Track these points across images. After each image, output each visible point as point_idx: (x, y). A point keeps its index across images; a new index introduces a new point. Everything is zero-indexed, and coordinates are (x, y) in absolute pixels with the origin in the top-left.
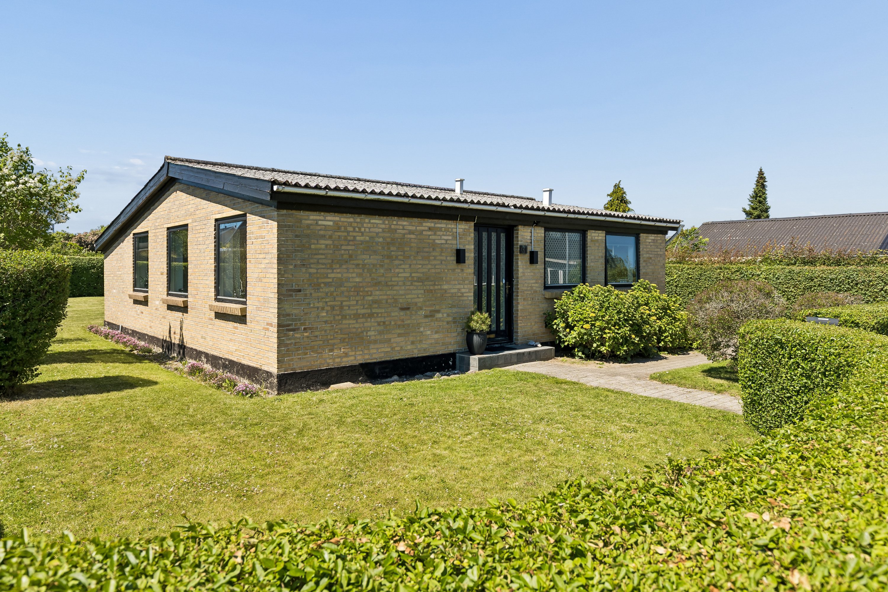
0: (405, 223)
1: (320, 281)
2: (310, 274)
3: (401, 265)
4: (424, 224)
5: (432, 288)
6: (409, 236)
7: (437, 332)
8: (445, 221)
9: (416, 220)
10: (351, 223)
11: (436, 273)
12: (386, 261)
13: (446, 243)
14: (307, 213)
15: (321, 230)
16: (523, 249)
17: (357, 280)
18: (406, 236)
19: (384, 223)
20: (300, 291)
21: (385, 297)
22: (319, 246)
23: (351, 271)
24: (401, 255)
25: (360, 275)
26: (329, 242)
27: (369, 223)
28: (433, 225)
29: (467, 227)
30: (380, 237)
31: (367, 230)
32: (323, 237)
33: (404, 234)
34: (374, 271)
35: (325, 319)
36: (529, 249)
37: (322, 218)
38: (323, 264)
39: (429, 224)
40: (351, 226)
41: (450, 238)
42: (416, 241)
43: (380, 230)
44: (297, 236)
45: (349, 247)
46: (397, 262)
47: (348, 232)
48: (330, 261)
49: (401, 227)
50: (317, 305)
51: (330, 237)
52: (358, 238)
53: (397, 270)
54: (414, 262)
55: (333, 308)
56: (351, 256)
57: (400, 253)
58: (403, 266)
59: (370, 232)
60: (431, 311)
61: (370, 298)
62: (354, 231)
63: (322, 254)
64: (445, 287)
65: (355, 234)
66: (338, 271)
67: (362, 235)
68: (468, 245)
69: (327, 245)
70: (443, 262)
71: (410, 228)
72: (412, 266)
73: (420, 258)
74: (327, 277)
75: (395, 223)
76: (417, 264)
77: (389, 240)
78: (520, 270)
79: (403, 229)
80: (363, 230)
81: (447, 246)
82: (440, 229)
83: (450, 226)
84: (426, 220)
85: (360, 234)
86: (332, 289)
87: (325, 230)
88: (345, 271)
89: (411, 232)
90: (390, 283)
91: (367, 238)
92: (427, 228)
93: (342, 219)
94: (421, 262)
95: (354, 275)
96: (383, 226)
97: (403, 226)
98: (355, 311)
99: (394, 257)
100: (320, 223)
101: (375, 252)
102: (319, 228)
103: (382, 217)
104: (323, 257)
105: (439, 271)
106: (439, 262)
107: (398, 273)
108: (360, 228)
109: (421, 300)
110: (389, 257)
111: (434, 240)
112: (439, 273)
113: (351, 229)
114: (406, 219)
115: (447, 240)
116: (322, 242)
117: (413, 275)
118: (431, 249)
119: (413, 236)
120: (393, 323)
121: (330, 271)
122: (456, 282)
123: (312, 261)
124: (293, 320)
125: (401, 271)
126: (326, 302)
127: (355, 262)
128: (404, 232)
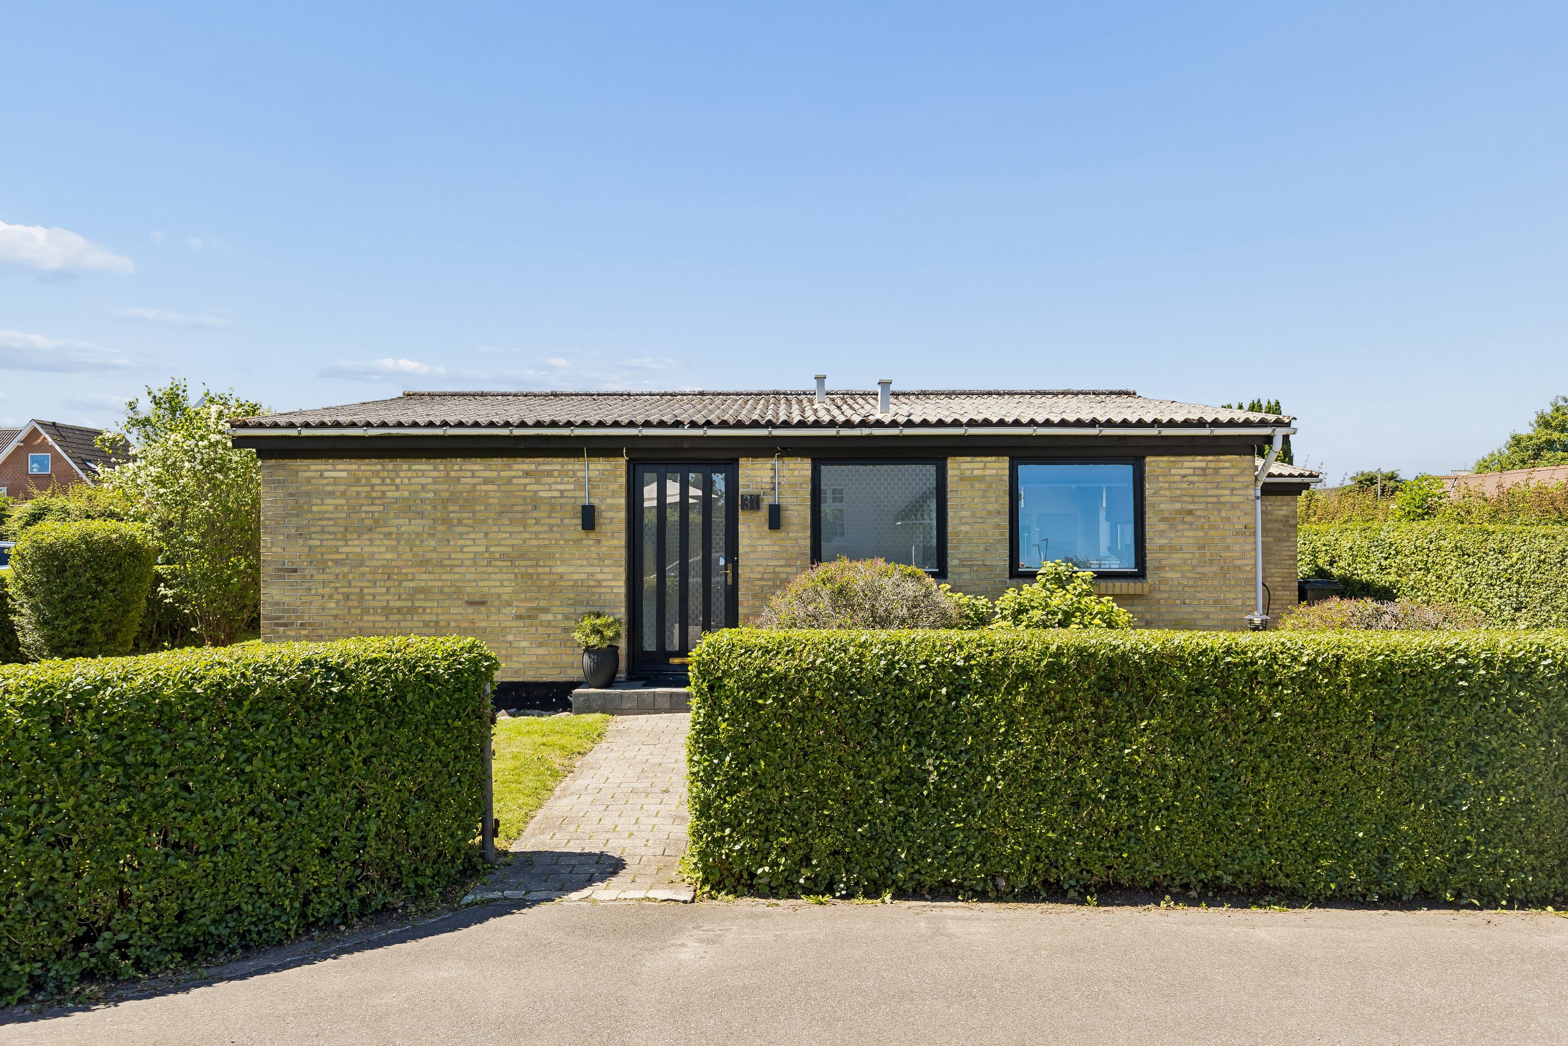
0: (476, 467)
1: (326, 557)
2: (310, 547)
3: (468, 533)
4: (515, 467)
5: (530, 570)
6: (484, 487)
7: (541, 645)
8: (560, 460)
9: (498, 461)
10: (378, 471)
11: (539, 546)
12: (441, 528)
13: (562, 497)
14: (307, 462)
15: (328, 484)
16: (754, 503)
17: (388, 556)
18: (478, 487)
19: (435, 470)
20: (295, 571)
21: (439, 584)
22: (323, 508)
23: (377, 542)
24: (468, 518)
25: (389, 549)
26: (342, 501)
27: (410, 470)
28: (533, 467)
29: (609, 467)
30: (429, 491)
31: (406, 481)
32: (332, 494)
33: (474, 485)
34: (417, 542)
35: (335, 612)
36: (767, 501)
37: (329, 467)
38: (330, 533)
39: (525, 467)
40: (378, 477)
41: (571, 487)
42: (498, 494)
43: (430, 480)
44: (290, 495)
45: (374, 508)
46: (460, 529)
47: (373, 486)
48: (342, 529)
49: (469, 474)
50: (321, 591)
51: (343, 494)
52: (389, 494)
53: (461, 542)
54: (496, 529)
55: (347, 597)
56: (377, 521)
57: (466, 515)
58: (472, 536)
59: (410, 484)
60: (529, 609)
61: (412, 584)
62: (383, 483)
63: (329, 519)
64: (561, 570)
65: (383, 488)
66: (356, 543)
67: (397, 489)
68: (613, 496)
69: (336, 506)
70: (555, 529)
71: (487, 474)
72: (490, 536)
73: (507, 522)
74: (337, 552)
75: (456, 467)
76: (499, 531)
77: (446, 495)
78: (744, 541)
79: (473, 477)
80: (398, 481)
81: (563, 501)
82: (549, 473)
83: (570, 467)
84: (519, 460)
85: (394, 488)
86: (346, 570)
87: (335, 484)
88: (368, 543)
89: (486, 481)
90: (447, 562)
91: (406, 494)
93: (363, 468)
94: (509, 529)
95: (383, 549)
96: (435, 474)
97: (473, 471)
98: (385, 604)
99: (455, 522)
100: (326, 474)
101: (421, 515)
102: (325, 482)
103: (432, 461)
104: (331, 523)
105: (547, 542)
106: (546, 528)
107: (462, 547)
108: (393, 479)
109: (510, 590)
110: (446, 521)
111: (536, 492)
112: (545, 546)
113: (378, 481)
114: (479, 460)
115: (562, 492)
116: (329, 501)
117: (492, 549)
118: (530, 507)
119: (492, 487)
120: (453, 624)
121: (343, 543)
122: (585, 562)
123: (313, 529)
124: (284, 611)
125: (469, 542)
126: (336, 588)
127: (385, 530)
128: (474, 481)
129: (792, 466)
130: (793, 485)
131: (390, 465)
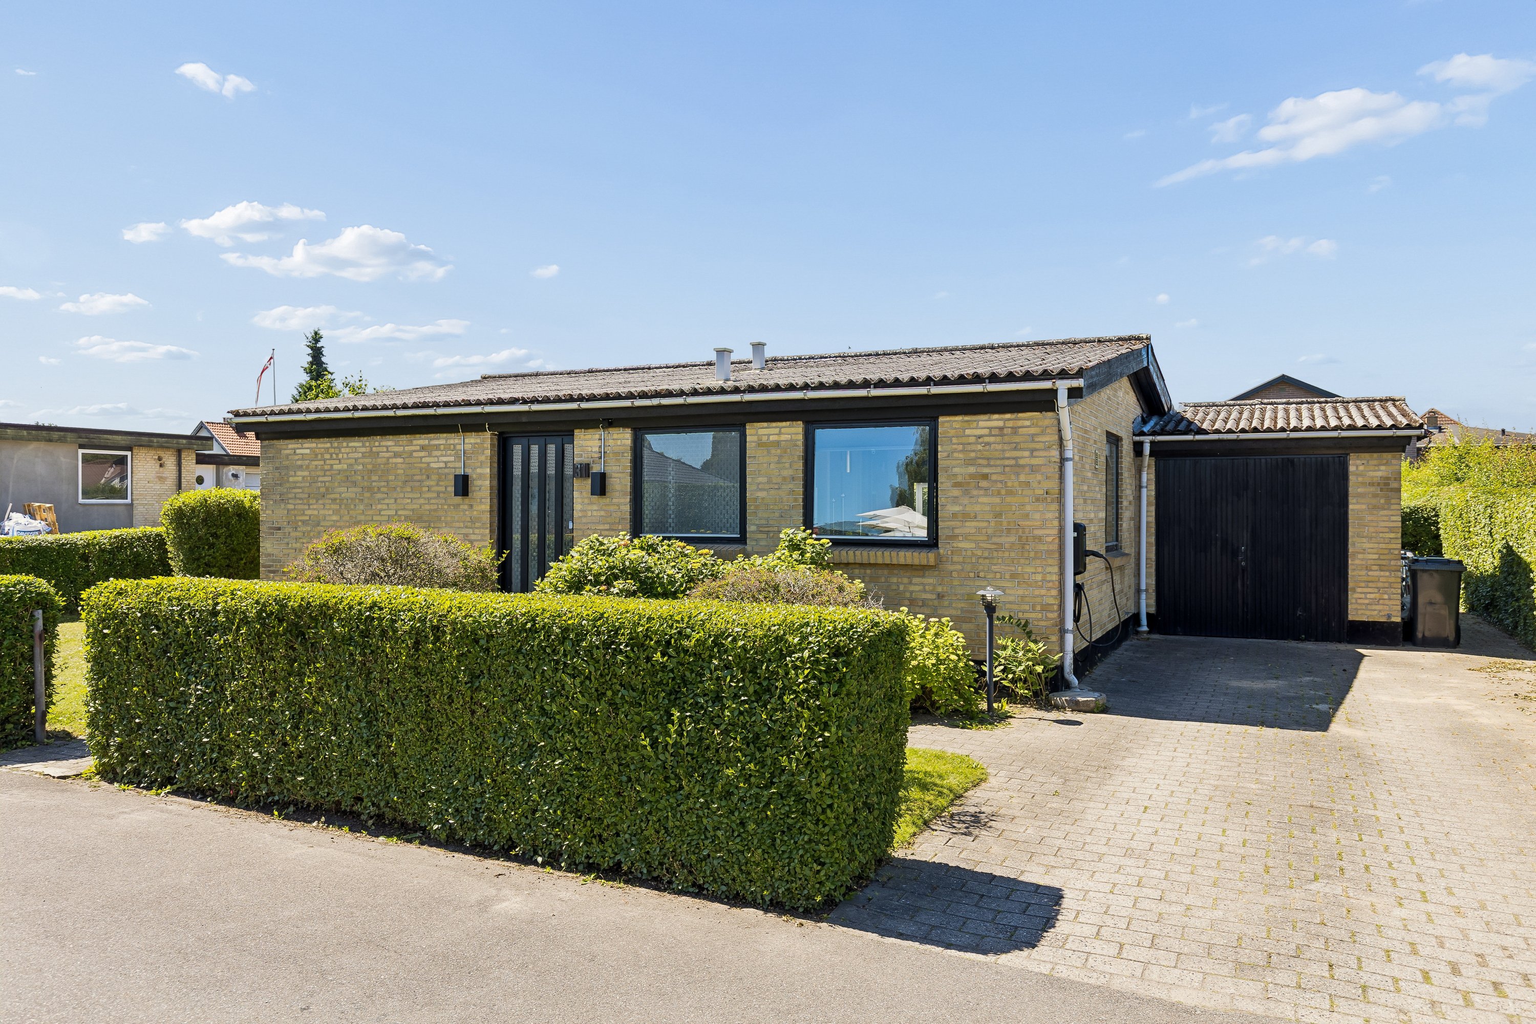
0: (389, 443)
1: (298, 518)
2: (288, 510)
3: (384, 499)
4: (415, 442)
6: (395, 460)
8: (445, 435)
9: (403, 437)
10: (328, 448)
11: (430, 511)
12: (367, 495)
13: (446, 467)
14: (286, 442)
15: (298, 460)
17: (335, 518)
18: (391, 460)
19: (364, 446)
20: (279, 529)
22: (296, 479)
23: (327, 507)
24: (384, 486)
25: (336, 512)
26: (306, 473)
27: (347, 447)
28: (426, 442)
29: (479, 441)
30: (359, 464)
31: (345, 456)
32: (300, 467)
33: (388, 458)
34: (352, 507)
36: (594, 469)
37: (299, 446)
38: (300, 499)
39: (421, 442)
40: (328, 453)
41: (452, 459)
42: (403, 466)
43: (360, 455)
44: (277, 468)
45: (326, 479)
46: (379, 496)
47: (325, 460)
48: (307, 496)
49: (385, 449)
50: (294, 545)
51: (308, 467)
52: (335, 467)
53: (379, 507)
54: (402, 495)
56: (327, 489)
57: (383, 484)
58: (387, 501)
59: (348, 458)
62: (331, 458)
63: (299, 488)
65: (332, 462)
66: (315, 507)
67: (340, 463)
68: (481, 467)
69: (303, 477)
70: (441, 495)
71: (396, 449)
72: (398, 501)
73: (409, 490)
74: (303, 514)
75: (377, 444)
76: (404, 497)
77: (370, 467)
79: (388, 451)
80: (340, 456)
81: (446, 471)
82: (437, 447)
83: (452, 442)
84: (418, 436)
85: (337, 462)
86: (309, 529)
87: (303, 459)
88: (322, 507)
89: (396, 455)
91: (345, 467)
92: (418, 448)
93: (319, 446)
94: (411, 495)
95: (331, 512)
96: (363, 450)
97: (387, 447)
99: (376, 489)
100: (298, 451)
101: (355, 484)
102: (297, 457)
103: (362, 439)
104: (300, 490)
105: (435, 507)
106: (435, 495)
107: (380, 510)
108: (337, 454)
110: (370, 489)
111: (428, 463)
112: (435, 510)
113: (327, 456)
114: (391, 437)
115: (446, 463)
116: (299, 473)
117: (400, 513)
118: (424, 477)
119: (400, 460)
121: (306, 507)
122: (462, 525)
123: (290, 496)
124: (273, 561)
125: (385, 507)
127: (332, 496)
128: (387, 455)
129: (615, 436)
130: (616, 454)
131: (335, 442)
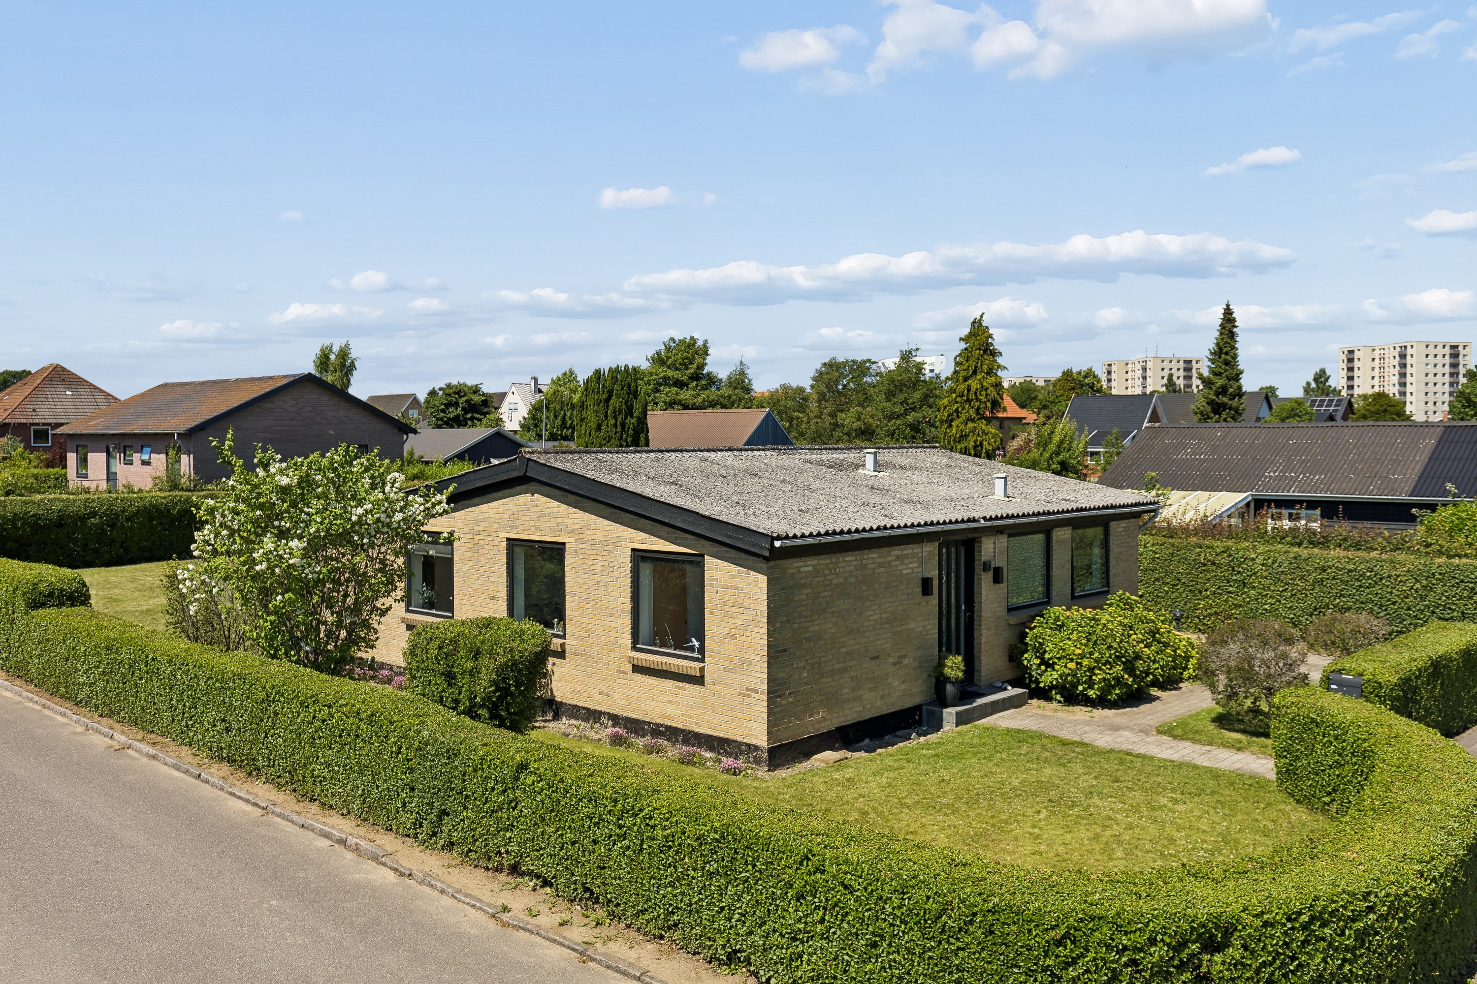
0: (875, 555)
1: (802, 636)
2: (794, 630)
3: (871, 606)
4: (892, 553)
5: (899, 629)
6: (878, 570)
7: (904, 682)
8: (911, 546)
9: (884, 550)
10: (828, 564)
11: (903, 610)
12: (859, 604)
13: (913, 573)
14: (791, 561)
15: (802, 578)
16: (986, 567)
17: (834, 630)
19: (856, 560)
20: (785, 651)
21: (857, 647)
22: (801, 597)
23: (828, 620)
24: (871, 595)
25: (835, 624)
26: (809, 591)
27: (844, 561)
28: (900, 552)
29: (932, 549)
30: (853, 576)
31: (842, 570)
32: (804, 585)
33: (874, 569)
34: (848, 617)
35: (806, 680)
36: (993, 566)
37: (803, 564)
38: (805, 617)
39: (896, 553)
40: (828, 568)
41: (916, 565)
42: (884, 575)
43: (853, 568)
44: (783, 589)
45: (827, 594)
46: (868, 604)
47: (825, 576)
48: (810, 613)
49: (871, 561)
50: (799, 665)
51: (810, 585)
52: (834, 581)
53: (868, 613)
54: (884, 601)
55: (812, 665)
56: (828, 604)
57: (870, 592)
58: (873, 608)
59: (844, 572)
60: (899, 657)
61: (844, 650)
62: (831, 574)
64: (912, 626)
65: (831, 577)
66: (817, 622)
67: (838, 577)
68: (932, 570)
69: (807, 594)
70: (910, 596)
71: (881, 560)
72: (881, 606)
73: (889, 595)
74: (808, 632)
75: (866, 557)
77: (860, 578)
78: (984, 593)
79: (874, 563)
80: (838, 570)
82: (907, 556)
83: (917, 552)
85: (835, 576)
87: (806, 577)
88: (823, 621)
89: (880, 565)
90: (861, 630)
91: (842, 580)
92: (894, 558)
93: (821, 562)
94: (890, 600)
95: (830, 625)
96: (856, 563)
97: (873, 559)
98: (831, 668)
99: (865, 598)
100: (802, 569)
101: (849, 595)
102: (801, 575)
103: (854, 553)
104: (804, 608)
105: (906, 607)
106: (905, 597)
107: (869, 616)
108: (835, 569)
109: (889, 645)
110: (861, 598)
111: (901, 571)
112: (906, 610)
113: (828, 572)
114: (876, 550)
115: (912, 569)
116: (804, 591)
117: (883, 616)
118: (899, 582)
119: (882, 570)
120: (864, 676)
121: (810, 624)
122: (922, 619)
123: (795, 615)
124: (780, 685)
125: (872, 613)
126: (807, 661)
127: (832, 609)
128: (873, 566)
129: (1001, 540)
130: (1001, 553)
131: (834, 558)
